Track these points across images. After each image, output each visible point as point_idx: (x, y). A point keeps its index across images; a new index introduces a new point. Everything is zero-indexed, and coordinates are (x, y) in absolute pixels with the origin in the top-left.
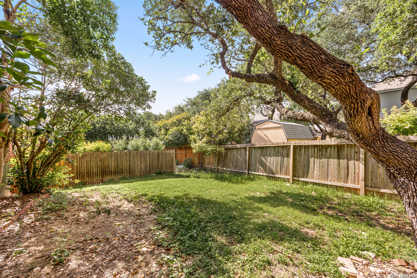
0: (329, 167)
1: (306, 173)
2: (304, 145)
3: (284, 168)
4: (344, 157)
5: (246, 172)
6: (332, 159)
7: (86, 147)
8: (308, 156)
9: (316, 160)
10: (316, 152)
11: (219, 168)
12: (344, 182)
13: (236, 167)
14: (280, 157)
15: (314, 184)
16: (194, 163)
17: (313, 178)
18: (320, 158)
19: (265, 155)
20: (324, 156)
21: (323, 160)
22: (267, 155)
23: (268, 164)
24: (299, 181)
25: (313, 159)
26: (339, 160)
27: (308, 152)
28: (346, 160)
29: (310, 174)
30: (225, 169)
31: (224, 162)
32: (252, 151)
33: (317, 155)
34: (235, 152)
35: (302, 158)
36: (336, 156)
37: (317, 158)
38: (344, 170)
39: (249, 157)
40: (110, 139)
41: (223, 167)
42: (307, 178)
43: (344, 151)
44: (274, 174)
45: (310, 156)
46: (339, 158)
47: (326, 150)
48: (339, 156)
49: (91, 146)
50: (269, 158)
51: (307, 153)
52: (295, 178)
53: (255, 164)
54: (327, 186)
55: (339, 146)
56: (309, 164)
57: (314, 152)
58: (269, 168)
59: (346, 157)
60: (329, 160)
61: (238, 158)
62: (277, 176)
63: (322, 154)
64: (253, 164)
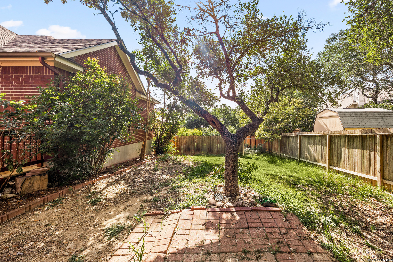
0: (356, 158)
1: (339, 162)
2: (338, 135)
3: (324, 157)
4: (367, 148)
5: (298, 159)
6: (358, 150)
7: (188, 132)
8: (341, 146)
9: (346, 149)
10: (346, 142)
11: (281, 154)
12: (367, 174)
13: (292, 154)
14: (321, 146)
15: (345, 173)
16: (266, 148)
17: (344, 168)
18: (349, 149)
19: (310, 144)
20: (352, 146)
21: (351, 149)
22: (312, 144)
23: (313, 152)
24: (333, 170)
25: (344, 148)
26: (363, 151)
27: (341, 141)
28: (368, 151)
29: (342, 164)
30: (285, 155)
31: (284, 149)
32: (302, 139)
33: (347, 145)
34: (291, 139)
35: (336, 147)
36: (360, 146)
37: (347, 148)
38: (367, 161)
39: (300, 145)
40: (202, 127)
41: (284, 154)
42: (339, 167)
43: (367, 142)
44: (317, 162)
45: (342, 146)
46: (363, 149)
47: (353, 140)
48: (363, 147)
49: (190, 132)
50: (313, 146)
51: (340, 143)
52: (331, 167)
53: (304, 152)
54: (354, 176)
55: (363, 136)
56: (341, 154)
57: (345, 142)
58: (314, 156)
59: (368, 148)
60: (356, 150)
61: (293, 145)
62: (318, 164)
63: (351, 144)
64: (303, 152)
